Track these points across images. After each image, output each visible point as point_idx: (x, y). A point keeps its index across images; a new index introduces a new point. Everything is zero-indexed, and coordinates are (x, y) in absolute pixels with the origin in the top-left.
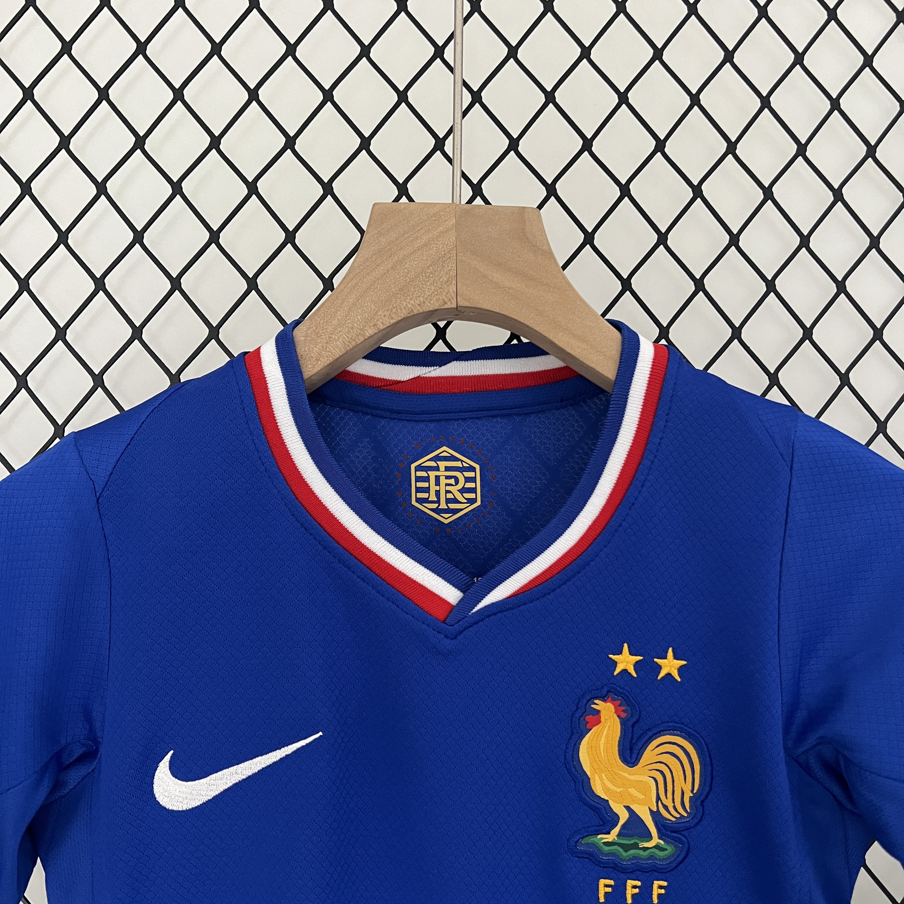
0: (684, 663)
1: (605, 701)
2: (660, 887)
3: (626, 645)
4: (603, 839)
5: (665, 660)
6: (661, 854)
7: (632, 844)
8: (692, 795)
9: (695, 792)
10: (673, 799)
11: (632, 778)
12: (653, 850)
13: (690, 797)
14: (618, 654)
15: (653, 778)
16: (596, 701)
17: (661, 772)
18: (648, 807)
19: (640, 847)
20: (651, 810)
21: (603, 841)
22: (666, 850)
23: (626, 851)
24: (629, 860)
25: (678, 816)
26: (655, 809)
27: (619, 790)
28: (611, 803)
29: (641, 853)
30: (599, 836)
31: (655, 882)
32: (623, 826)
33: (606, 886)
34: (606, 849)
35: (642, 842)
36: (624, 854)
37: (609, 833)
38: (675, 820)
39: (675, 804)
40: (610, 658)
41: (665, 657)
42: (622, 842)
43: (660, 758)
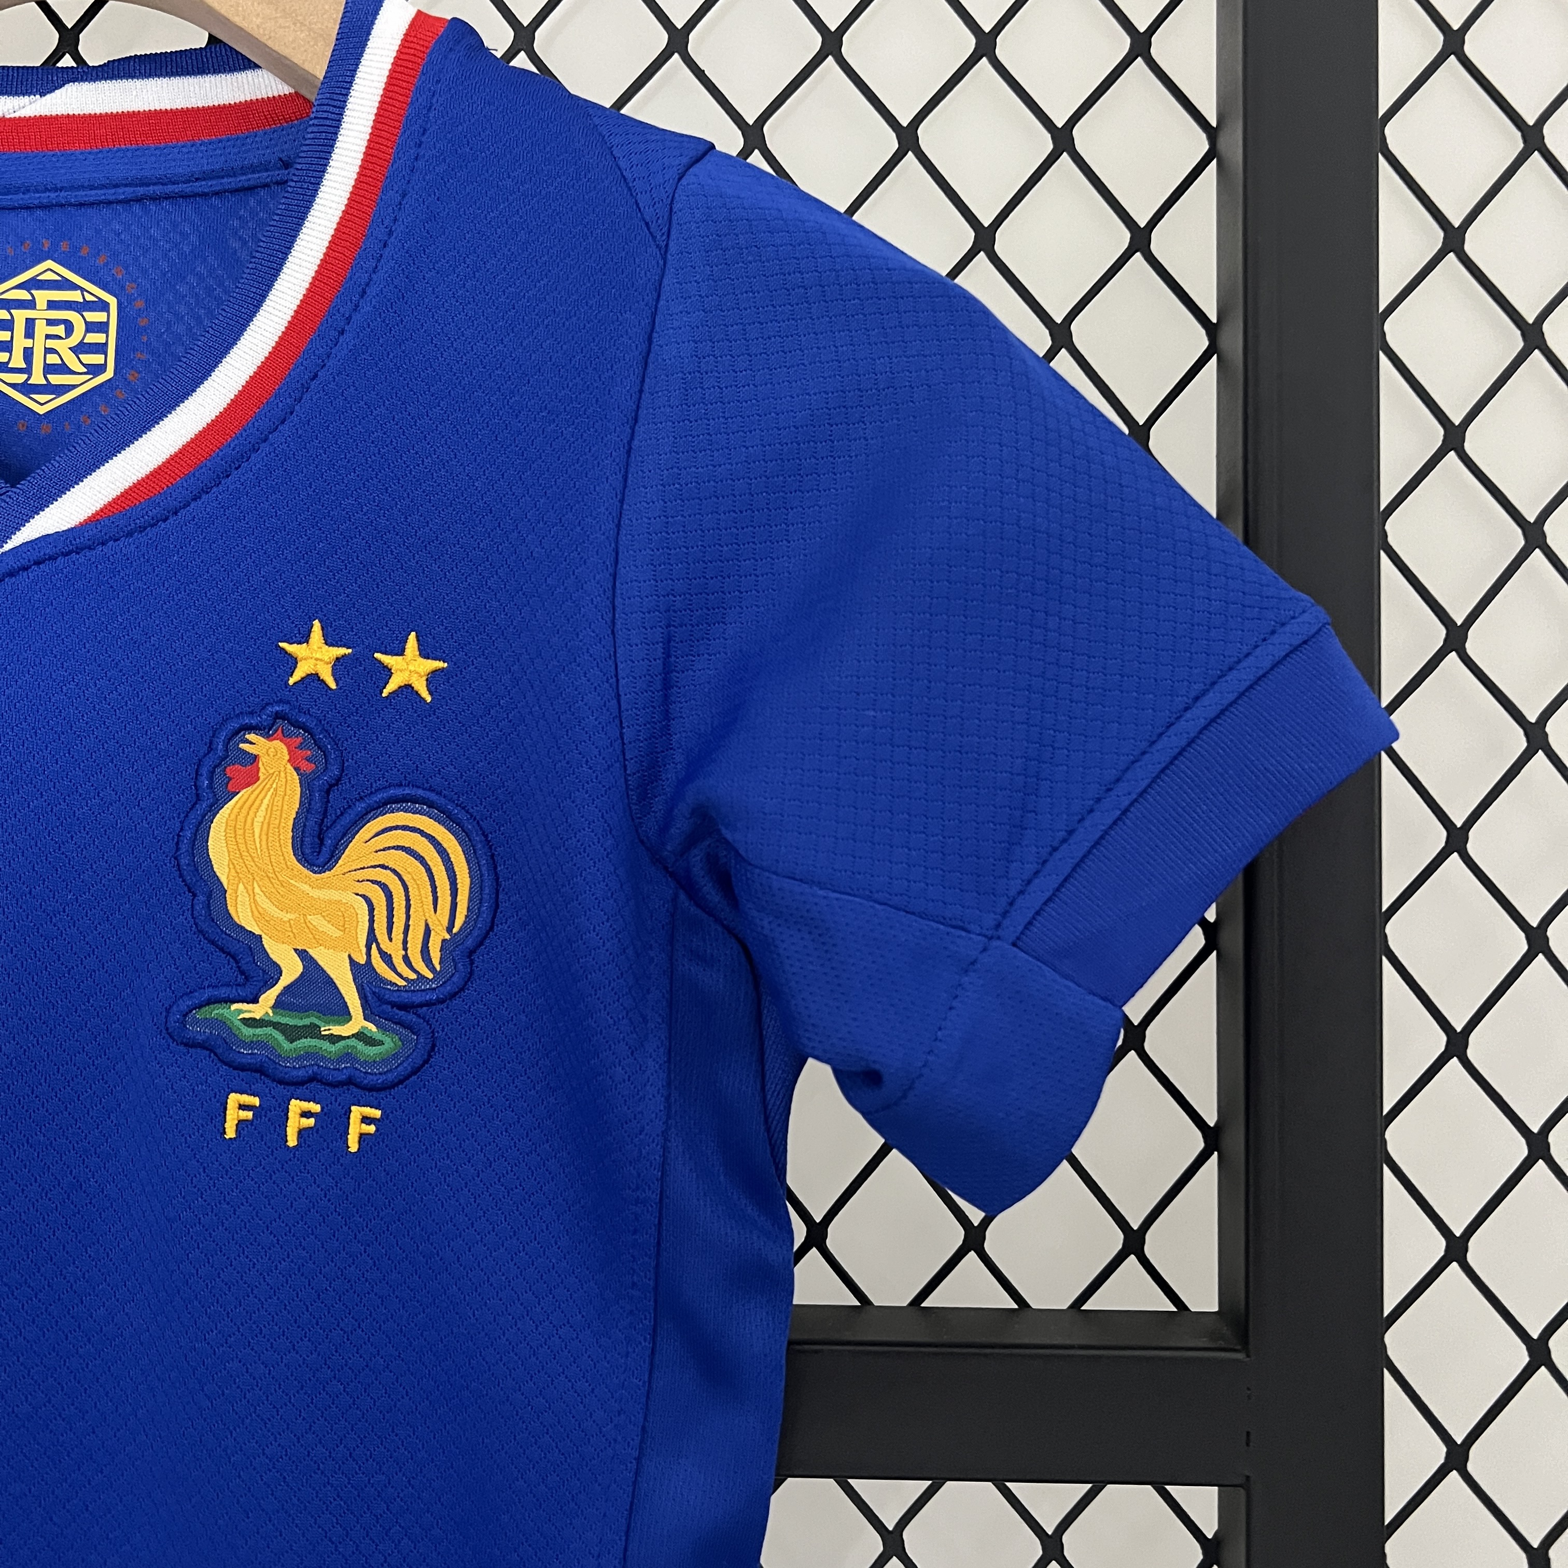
0: (440, 664)
2: (366, 1120)
3: (317, 624)
4: (240, 1011)
5: (399, 658)
6: (372, 1051)
7: (304, 1026)
8: (448, 937)
9: (455, 930)
10: (405, 942)
11: (315, 893)
12: (353, 1042)
13: (444, 941)
14: (300, 643)
15: (363, 896)
16: (251, 737)
17: (384, 887)
18: (347, 954)
19: (323, 1033)
21: (241, 1016)
22: (381, 1043)
24: (298, 1058)
25: (413, 976)
26: (362, 960)
27: (287, 917)
28: (266, 942)
29: (326, 1045)
30: (235, 1007)
31: (353, 1108)
32: (287, 989)
33: (242, 1107)
34: (247, 1032)
35: (328, 1023)
36: (286, 1045)
37: (255, 1001)
38: (404, 983)
40: (283, 649)
41: (401, 652)
42: (284, 1020)
43: (382, 858)
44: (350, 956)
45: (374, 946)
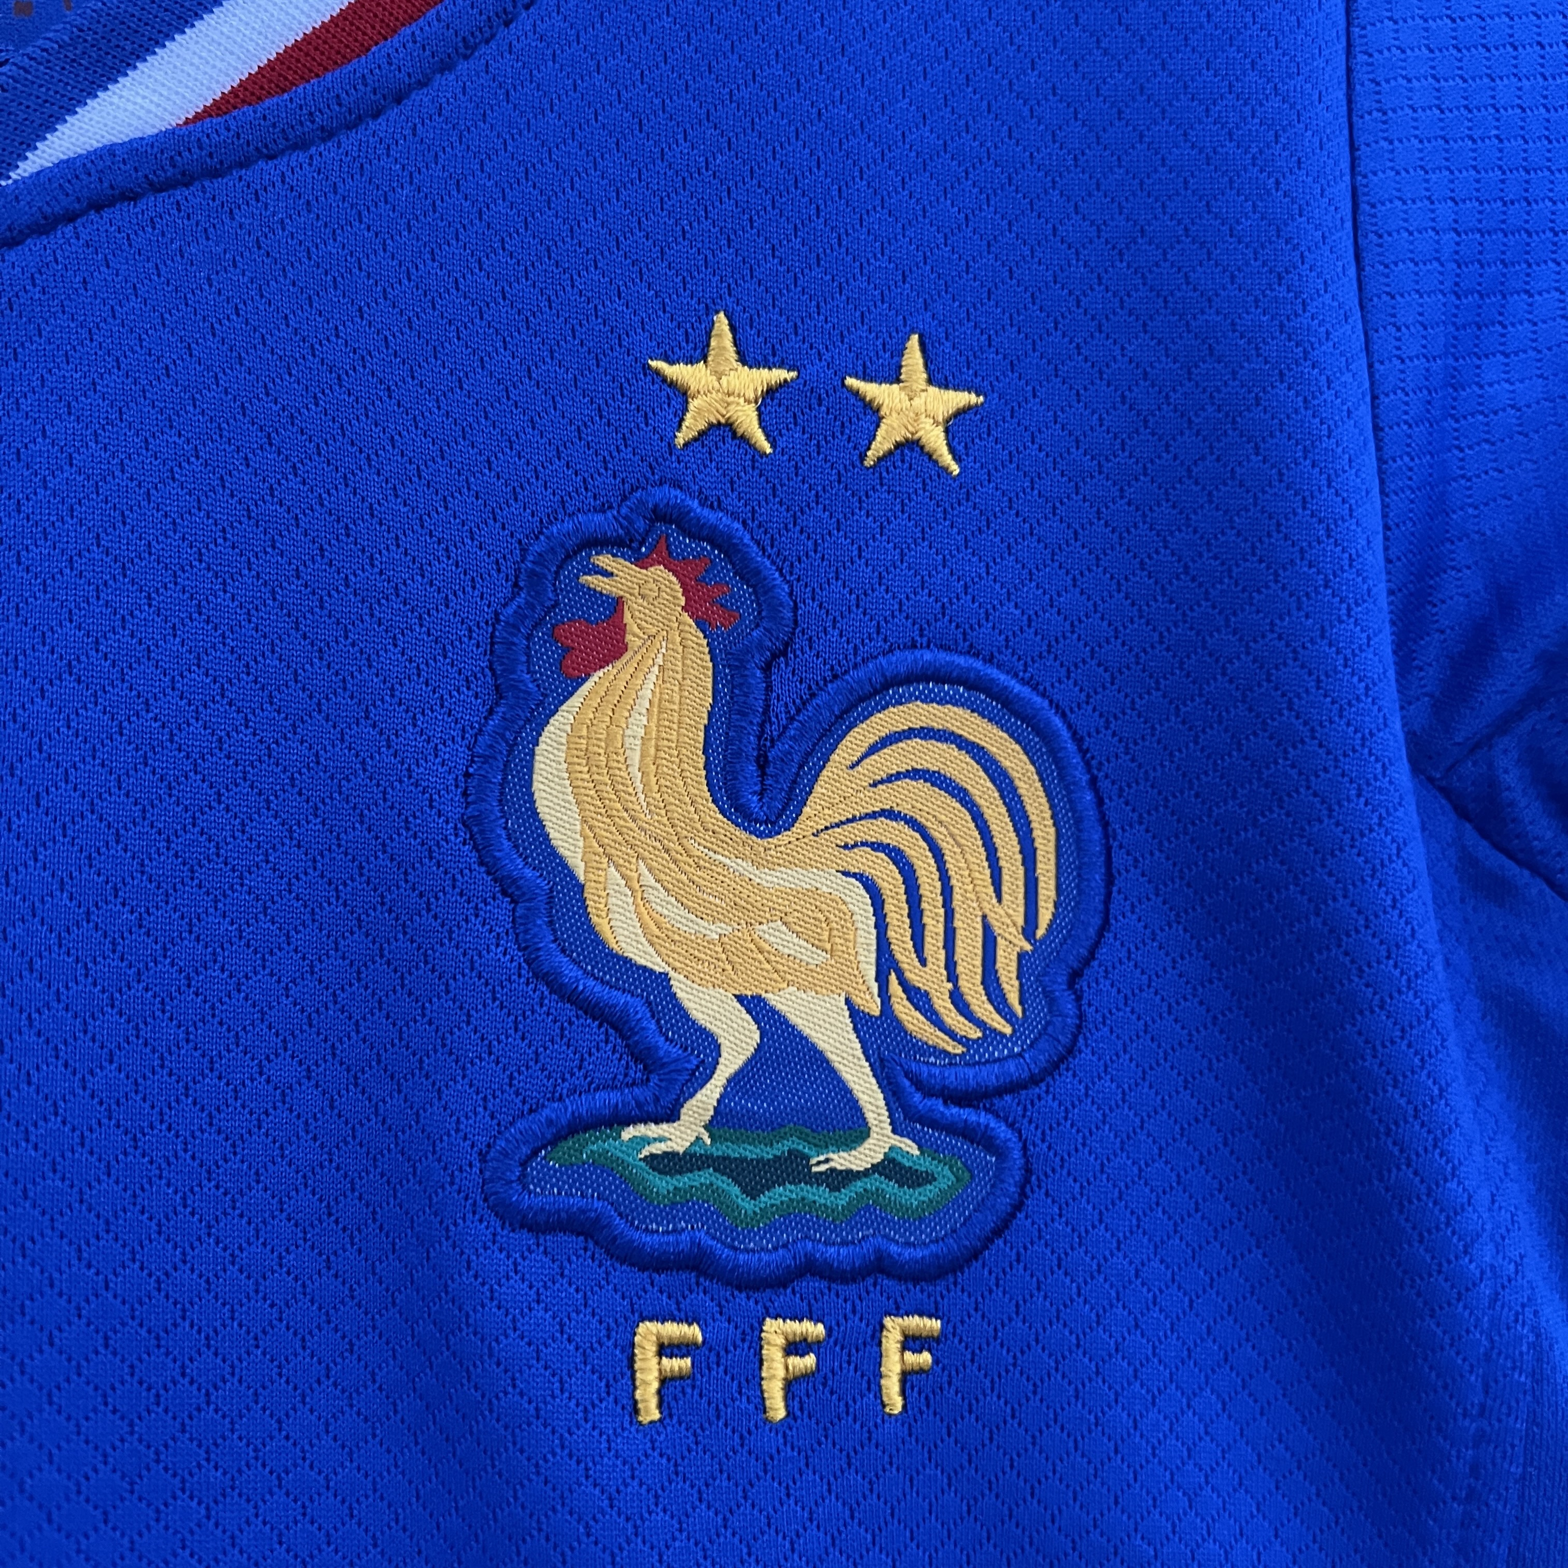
0: (972, 399)
1: (642, 562)
2: (911, 1342)
3: (721, 322)
4: (646, 1141)
6: (913, 1197)
7: (777, 1158)
8: (1028, 947)
9: (1040, 932)
10: (951, 965)
11: (767, 878)
12: (876, 1182)
13: (1021, 956)
14: (691, 361)
15: (859, 877)
16: (604, 560)
17: (897, 856)
18: (843, 999)
19: (815, 1169)
20: (855, 1013)
21: (645, 1152)
22: (929, 1178)
23: (753, 1194)
24: (772, 1228)
25: (975, 1033)
26: (874, 1007)
27: (714, 931)
28: (681, 988)
29: (821, 1195)
30: (629, 1133)
31: (888, 1321)
32: (734, 1081)
33: (665, 1349)
34: (662, 1184)
35: (823, 1147)
36: (747, 1205)
37: (672, 1116)
38: (959, 1050)
39: (962, 983)
40: (657, 372)
41: (893, 376)
42: (735, 1151)
43: (886, 797)
44: (848, 1001)
45: (893, 977)
